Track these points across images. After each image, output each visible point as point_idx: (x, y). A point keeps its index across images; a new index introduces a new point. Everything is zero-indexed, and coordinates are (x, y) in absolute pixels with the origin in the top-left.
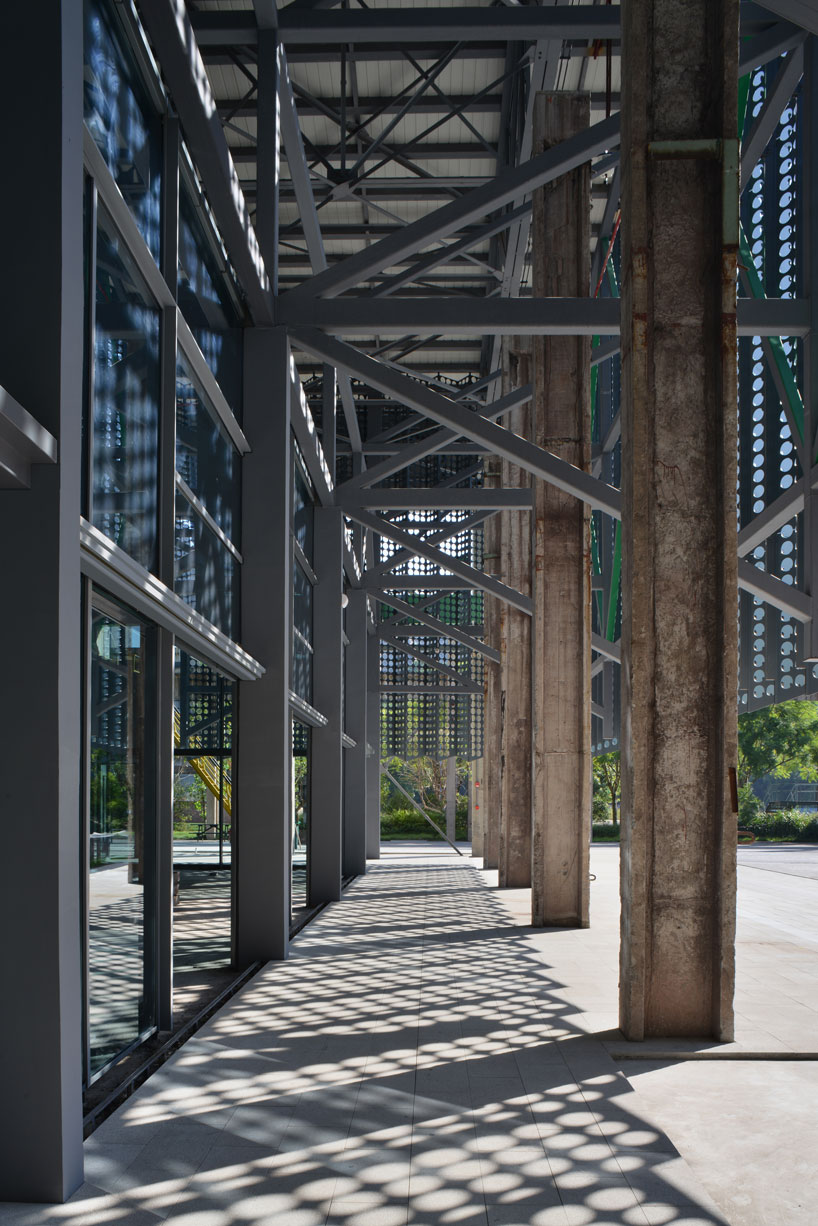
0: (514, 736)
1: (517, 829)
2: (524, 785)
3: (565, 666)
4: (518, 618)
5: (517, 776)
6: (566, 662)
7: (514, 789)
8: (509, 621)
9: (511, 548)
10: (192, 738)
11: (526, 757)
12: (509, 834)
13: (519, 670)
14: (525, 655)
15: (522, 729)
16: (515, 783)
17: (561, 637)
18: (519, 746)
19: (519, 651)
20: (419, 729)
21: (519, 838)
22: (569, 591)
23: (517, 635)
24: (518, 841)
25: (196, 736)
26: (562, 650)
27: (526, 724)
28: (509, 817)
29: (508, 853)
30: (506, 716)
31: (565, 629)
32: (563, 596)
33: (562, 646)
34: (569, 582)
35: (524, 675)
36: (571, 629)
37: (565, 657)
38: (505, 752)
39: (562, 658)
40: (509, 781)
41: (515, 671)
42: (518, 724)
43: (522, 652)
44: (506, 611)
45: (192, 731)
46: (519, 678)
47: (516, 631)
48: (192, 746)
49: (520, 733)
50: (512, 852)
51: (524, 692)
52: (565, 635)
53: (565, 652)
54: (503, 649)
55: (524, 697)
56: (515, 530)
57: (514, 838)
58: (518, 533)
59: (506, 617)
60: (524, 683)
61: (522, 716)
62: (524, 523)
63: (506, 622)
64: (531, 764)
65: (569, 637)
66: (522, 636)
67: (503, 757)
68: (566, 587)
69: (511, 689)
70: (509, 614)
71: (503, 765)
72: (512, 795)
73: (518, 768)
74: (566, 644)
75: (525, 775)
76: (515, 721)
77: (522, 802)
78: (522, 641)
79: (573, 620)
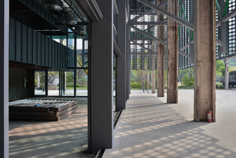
0: (171, 62)
1: (172, 87)
2: (174, 75)
3: (206, 32)
4: (172, 29)
5: (172, 73)
6: (206, 30)
7: (171, 76)
8: (170, 30)
9: (170, 10)
10: (85, 65)
11: (175, 68)
12: (170, 89)
13: (172, 44)
14: (174, 40)
15: (173, 60)
16: (172, 74)
17: (205, 22)
18: (173, 64)
19: (172, 38)
20: (140, 63)
21: (173, 90)
22: (207, 6)
23: (172, 34)
24: (172, 91)
25: (86, 65)
26: (205, 26)
27: (175, 59)
28: (170, 84)
29: (170, 94)
30: (169, 56)
31: (206, 19)
32: (205, 8)
33: (205, 25)
34: (207, 3)
35: (174, 45)
36: (208, 19)
37: (206, 29)
38: (169, 66)
39: (205, 29)
40: (170, 74)
41: (171, 44)
42: (172, 58)
43: (173, 38)
44: (169, 27)
45: (85, 63)
46: (172, 46)
47: (172, 33)
48: (85, 67)
49: (173, 61)
50: (171, 93)
51: (174, 50)
52: (206, 21)
53: (206, 27)
54: (169, 38)
55: (174, 51)
56: (171, 6)
57: (171, 90)
58: (172, 6)
59: (169, 29)
60: (174, 47)
61: (173, 56)
62: (173, 4)
63: (169, 30)
64: (176, 69)
65: (207, 22)
66: (173, 34)
67: (169, 67)
68: (206, 5)
69: (170, 49)
70: (170, 28)
71: (169, 70)
72: (171, 78)
73: (172, 71)
74: (206, 24)
75: (174, 72)
76: (172, 57)
77: (173, 80)
78: (173, 36)
79: (208, 16)
